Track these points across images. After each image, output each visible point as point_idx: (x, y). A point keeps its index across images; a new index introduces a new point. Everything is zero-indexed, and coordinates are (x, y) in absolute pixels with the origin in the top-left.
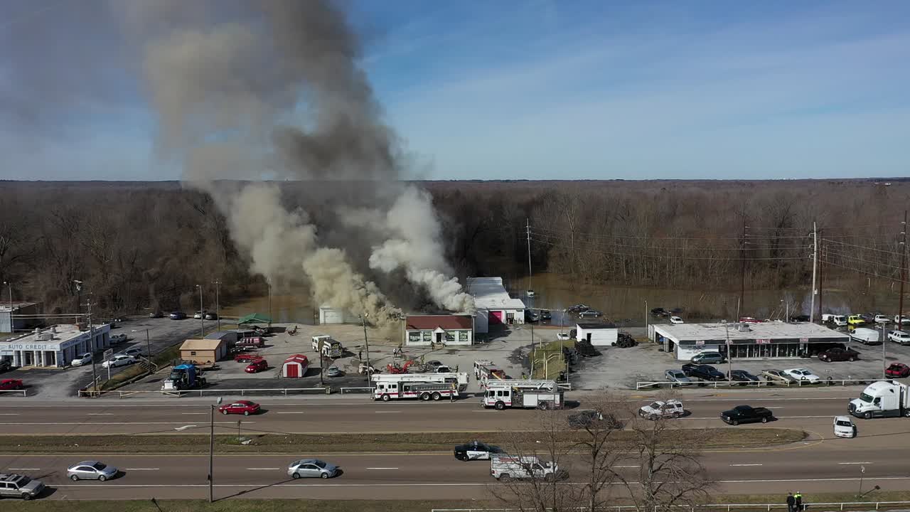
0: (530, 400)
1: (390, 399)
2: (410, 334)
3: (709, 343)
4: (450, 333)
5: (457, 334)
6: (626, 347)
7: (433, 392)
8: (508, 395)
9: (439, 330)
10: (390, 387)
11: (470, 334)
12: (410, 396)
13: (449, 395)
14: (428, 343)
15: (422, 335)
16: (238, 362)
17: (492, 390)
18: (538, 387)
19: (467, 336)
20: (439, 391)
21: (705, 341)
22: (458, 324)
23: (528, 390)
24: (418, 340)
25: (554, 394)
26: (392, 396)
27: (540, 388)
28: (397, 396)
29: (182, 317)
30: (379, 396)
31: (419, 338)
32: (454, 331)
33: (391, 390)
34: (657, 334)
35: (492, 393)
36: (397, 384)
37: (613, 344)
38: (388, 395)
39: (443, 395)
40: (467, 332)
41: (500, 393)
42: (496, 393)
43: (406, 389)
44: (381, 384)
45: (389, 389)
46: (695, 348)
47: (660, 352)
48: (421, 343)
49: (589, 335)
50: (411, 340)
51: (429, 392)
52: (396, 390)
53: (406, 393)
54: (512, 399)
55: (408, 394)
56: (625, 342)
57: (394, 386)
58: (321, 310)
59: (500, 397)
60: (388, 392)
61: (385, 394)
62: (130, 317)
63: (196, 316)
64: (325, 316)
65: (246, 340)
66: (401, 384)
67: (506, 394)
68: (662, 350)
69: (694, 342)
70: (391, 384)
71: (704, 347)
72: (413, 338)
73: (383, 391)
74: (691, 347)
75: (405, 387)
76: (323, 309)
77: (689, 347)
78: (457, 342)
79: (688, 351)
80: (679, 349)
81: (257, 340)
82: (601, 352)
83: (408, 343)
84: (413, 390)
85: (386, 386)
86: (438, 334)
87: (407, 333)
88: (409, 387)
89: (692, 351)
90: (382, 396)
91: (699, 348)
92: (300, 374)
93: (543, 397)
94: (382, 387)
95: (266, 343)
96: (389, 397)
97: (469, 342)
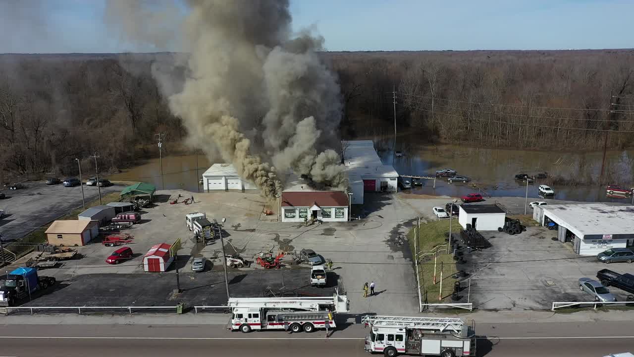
0: (430, 346)
1: (250, 331)
2: (286, 211)
3: (617, 237)
4: (325, 210)
5: (333, 211)
6: (514, 233)
7: (304, 322)
8: (401, 340)
9: (315, 208)
10: (250, 316)
11: (346, 211)
12: (275, 327)
13: (324, 326)
14: (303, 220)
15: (297, 212)
16: (106, 245)
17: (380, 332)
18: (442, 329)
19: (343, 213)
20: (311, 322)
21: (613, 235)
22: (333, 200)
23: (427, 334)
24: (294, 217)
25: (463, 339)
26: (253, 327)
27: (444, 331)
28: (259, 327)
29: (75, 183)
30: (237, 327)
31: (294, 214)
32: (330, 208)
33: (252, 320)
34: (546, 217)
35: (381, 337)
36: (259, 313)
37: (500, 229)
38: (249, 325)
39: (316, 326)
40: (343, 209)
41: (391, 337)
42: (386, 337)
43: (271, 319)
44: (239, 312)
45: (249, 319)
46: (600, 242)
47: (555, 242)
48: (297, 220)
49: (474, 220)
50: (286, 217)
51: (299, 322)
52: (258, 320)
53: (270, 324)
54: (406, 343)
55: (273, 324)
56: (513, 227)
57: (256, 316)
58: (204, 177)
59: (390, 342)
60: (249, 322)
61: (244, 325)
62: (26, 184)
63: (88, 183)
64: (208, 184)
65: (121, 216)
66: (264, 311)
67: (399, 338)
68: (555, 239)
69: (601, 236)
70: (252, 313)
71: (610, 241)
72: (289, 215)
73: (242, 321)
74: (596, 241)
75: (269, 316)
76: (206, 177)
77: (593, 241)
78: (333, 219)
79: (591, 245)
80: (582, 243)
81: (132, 216)
82: (490, 241)
83: (284, 220)
84: (279, 320)
85: (245, 316)
86: (313, 211)
87: (283, 210)
88: (274, 316)
89: (596, 246)
90: (241, 326)
91: (605, 242)
92: (162, 269)
93: (447, 344)
94: (240, 316)
95: (143, 217)
96: (250, 328)
97: (345, 219)
